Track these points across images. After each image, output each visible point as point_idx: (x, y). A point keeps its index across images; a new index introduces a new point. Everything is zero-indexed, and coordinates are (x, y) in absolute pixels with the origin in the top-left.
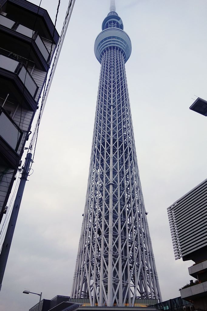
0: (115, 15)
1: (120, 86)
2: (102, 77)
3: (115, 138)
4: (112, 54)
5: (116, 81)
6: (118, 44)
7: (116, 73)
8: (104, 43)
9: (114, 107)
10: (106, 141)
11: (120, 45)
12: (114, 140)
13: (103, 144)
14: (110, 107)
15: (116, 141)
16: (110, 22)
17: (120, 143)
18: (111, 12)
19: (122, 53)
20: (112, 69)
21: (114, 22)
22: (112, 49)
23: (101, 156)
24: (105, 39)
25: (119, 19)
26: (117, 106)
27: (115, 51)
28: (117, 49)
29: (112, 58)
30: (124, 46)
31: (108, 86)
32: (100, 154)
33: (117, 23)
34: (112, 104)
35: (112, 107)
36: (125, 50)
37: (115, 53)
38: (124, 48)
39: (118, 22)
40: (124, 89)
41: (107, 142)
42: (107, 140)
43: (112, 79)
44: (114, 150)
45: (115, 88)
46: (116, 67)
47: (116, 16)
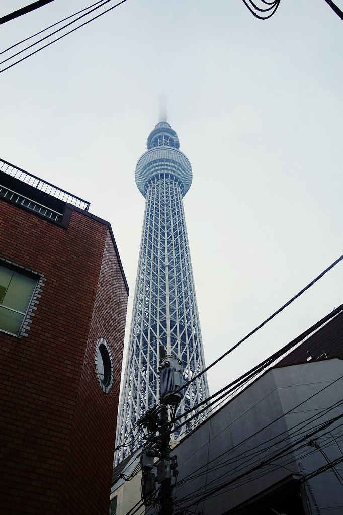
0: (167, 127)
1: (179, 236)
2: (149, 218)
3: (174, 320)
4: (165, 185)
5: (172, 227)
6: (174, 172)
7: (171, 214)
8: (153, 168)
9: (170, 268)
10: (159, 324)
11: (177, 173)
12: (173, 323)
13: (154, 327)
14: (164, 268)
15: (175, 325)
16: (161, 137)
17: (182, 328)
18: (162, 123)
19: (179, 184)
20: (165, 207)
21: (167, 137)
22: (165, 178)
23: (150, 348)
24: (155, 162)
25: (174, 133)
26: (174, 267)
27: (169, 181)
28: (172, 178)
29: (165, 190)
30: (183, 174)
31: (159, 233)
32: (149, 345)
33: (171, 140)
34: (167, 262)
35: (167, 268)
36: (184, 181)
37: (169, 184)
38: (182, 178)
39: (173, 138)
40: (183, 239)
41: (161, 325)
42: (160, 322)
43: (166, 224)
44: (173, 340)
45: (171, 237)
46: (171, 204)
47: (169, 129)
